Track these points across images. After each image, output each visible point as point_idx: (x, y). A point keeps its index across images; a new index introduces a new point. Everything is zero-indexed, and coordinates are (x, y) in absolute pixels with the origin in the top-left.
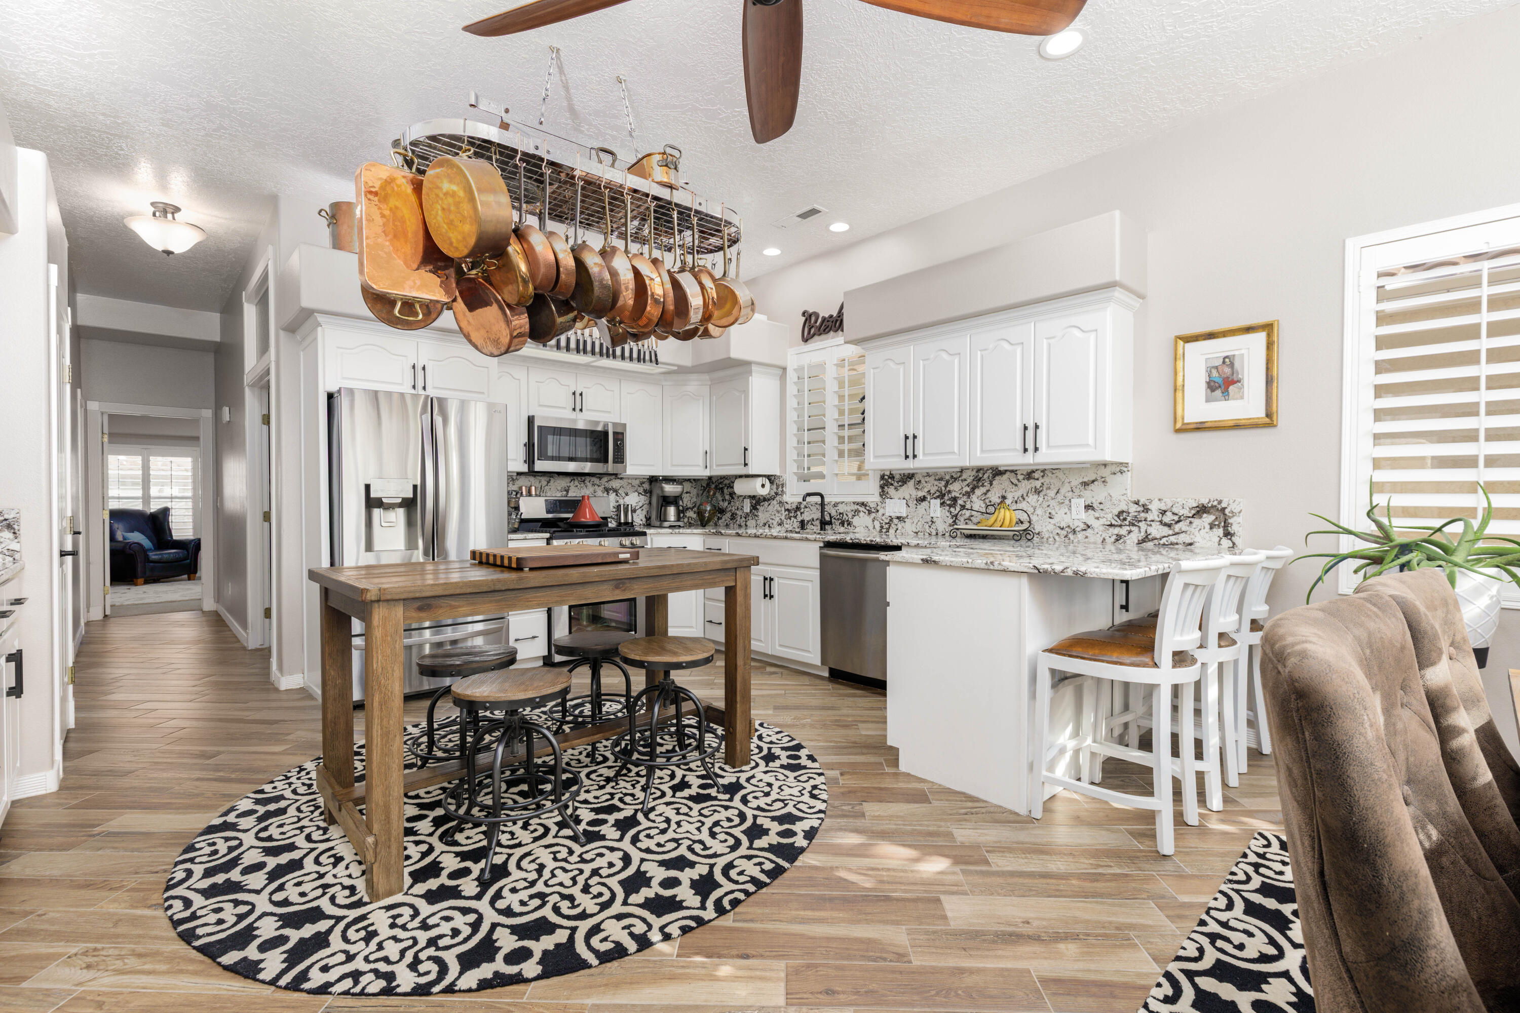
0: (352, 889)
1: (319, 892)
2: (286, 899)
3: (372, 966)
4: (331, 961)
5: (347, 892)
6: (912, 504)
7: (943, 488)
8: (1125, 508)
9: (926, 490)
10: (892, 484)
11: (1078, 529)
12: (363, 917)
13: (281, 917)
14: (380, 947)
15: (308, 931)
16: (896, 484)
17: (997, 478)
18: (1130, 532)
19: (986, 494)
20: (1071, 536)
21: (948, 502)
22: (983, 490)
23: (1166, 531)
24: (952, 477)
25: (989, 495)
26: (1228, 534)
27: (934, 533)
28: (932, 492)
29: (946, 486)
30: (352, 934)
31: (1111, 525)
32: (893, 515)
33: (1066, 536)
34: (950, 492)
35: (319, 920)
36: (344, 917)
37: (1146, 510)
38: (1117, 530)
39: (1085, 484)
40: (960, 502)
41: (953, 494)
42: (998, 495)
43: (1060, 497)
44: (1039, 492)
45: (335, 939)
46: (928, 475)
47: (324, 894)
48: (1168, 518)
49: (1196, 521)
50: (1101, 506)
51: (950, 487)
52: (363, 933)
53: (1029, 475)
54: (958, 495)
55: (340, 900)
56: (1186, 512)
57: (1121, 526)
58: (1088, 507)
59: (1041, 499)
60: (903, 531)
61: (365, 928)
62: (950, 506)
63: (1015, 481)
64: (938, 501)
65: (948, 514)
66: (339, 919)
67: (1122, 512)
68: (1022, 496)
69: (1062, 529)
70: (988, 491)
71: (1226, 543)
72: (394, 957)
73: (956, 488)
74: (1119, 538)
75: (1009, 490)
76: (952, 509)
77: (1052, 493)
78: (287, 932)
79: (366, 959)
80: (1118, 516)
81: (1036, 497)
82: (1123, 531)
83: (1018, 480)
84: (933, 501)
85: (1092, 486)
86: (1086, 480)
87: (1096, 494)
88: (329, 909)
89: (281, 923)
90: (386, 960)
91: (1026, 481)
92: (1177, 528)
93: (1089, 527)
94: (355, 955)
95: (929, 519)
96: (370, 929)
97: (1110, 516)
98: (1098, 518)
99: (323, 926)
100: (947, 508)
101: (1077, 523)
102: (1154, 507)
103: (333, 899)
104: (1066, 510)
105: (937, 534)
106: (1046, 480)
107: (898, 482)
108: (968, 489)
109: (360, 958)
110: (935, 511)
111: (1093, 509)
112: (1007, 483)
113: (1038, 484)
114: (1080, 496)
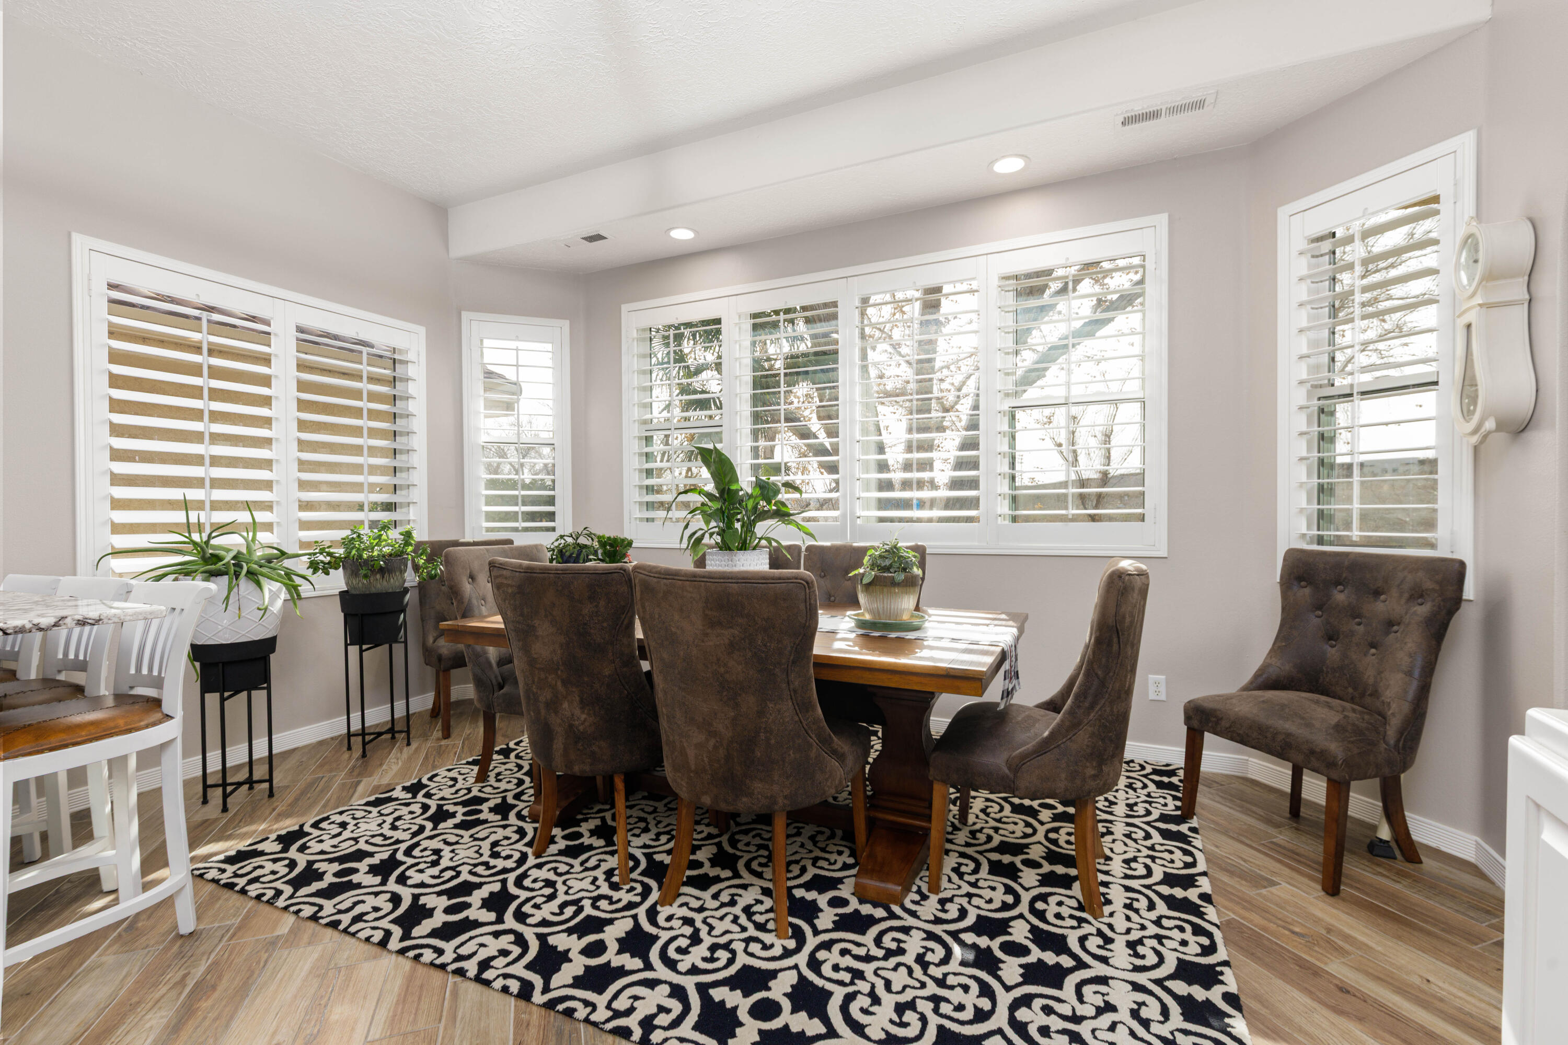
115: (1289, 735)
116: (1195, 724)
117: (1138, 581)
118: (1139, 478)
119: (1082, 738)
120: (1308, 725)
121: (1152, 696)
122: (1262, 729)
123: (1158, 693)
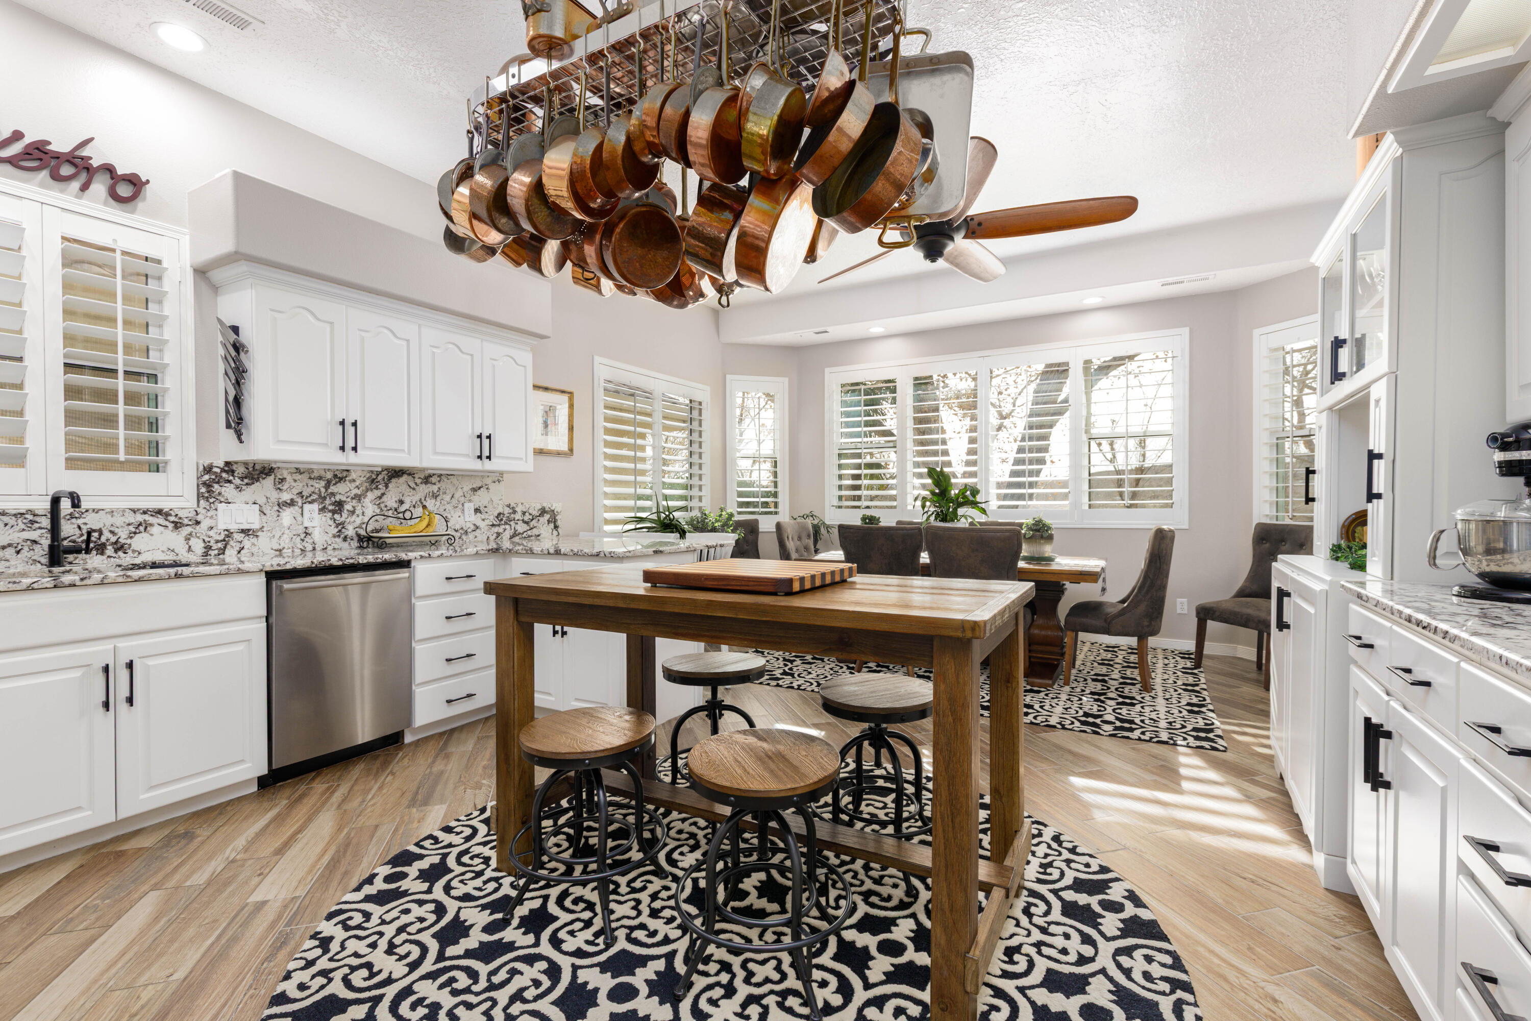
0: (1026, 911)
1: (1053, 929)
2: (1083, 942)
3: (1059, 849)
4: (1082, 868)
5: (1033, 910)
6: (271, 511)
7: (323, 490)
8: (501, 511)
9: (295, 491)
10: (230, 482)
11: (469, 530)
12: (1039, 881)
13: (1096, 926)
14: (1046, 856)
15: (1082, 899)
16: (237, 481)
17: (393, 480)
18: (505, 530)
19: (380, 498)
20: (464, 537)
21: (331, 508)
22: (377, 493)
23: (526, 527)
24: (335, 476)
25: (384, 498)
26: (556, 527)
27: (309, 547)
28: (305, 494)
29: (327, 487)
30: (1056, 874)
31: (493, 525)
32: (233, 527)
33: (460, 538)
34: (333, 494)
35: (1069, 902)
36: (1051, 891)
37: (515, 512)
38: (496, 529)
39: (474, 490)
40: (348, 507)
41: (338, 498)
42: (394, 499)
43: (454, 501)
44: (436, 497)
45: (1068, 880)
46: (298, 471)
47: (1049, 923)
48: (527, 517)
49: (541, 519)
50: (486, 510)
51: (333, 489)
52: (1049, 870)
53: (427, 480)
54: (344, 499)
55: (1043, 907)
56: (536, 513)
57: (499, 525)
58: (477, 510)
59: (438, 503)
60: (254, 550)
61: (1045, 873)
62: (334, 512)
63: (413, 485)
64: (315, 507)
65: (331, 523)
66: (1055, 892)
67: (499, 514)
68: (420, 500)
69: (456, 531)
70: (383, 494)
71: (555, 533)
72: (1044, 846)
73: (342, 490)
74: (498, 534)
75: (406, 494)
76: (337, 516)
77: (447, 498)
78: (1098, 909)
79: (1060, 854)
80: (497, 517)
81: (433, 501)
82: (500, 529)
83: (416, 484)
84: (307, 507)
85: (479, 492)
86: (474, 486)
87: (481, 499)
88: (1057, 905)
89: (1099, 920)
90: (1049, 847)
91: (424, 485)
92: (533, 523)
93: (477, 528)
94: (1064, 861)
95: (301, 530)
96: (1042, 870)
97: (492, 518)
98: (483, 520)
99: (1069, 896)
100: (330, 515)
101: (468, 525)
102: (519, 509)
103: (1047, 913)
104: (460, 514)
105: (314, 549)
106: (443, 485)
107: (242, 479)
108: (358, 492)
109: (1063, 857)
110: (311, 519)
111: (480, 512)
112: (405, 486)
113: (435, 488)
114: (470, 501)
115: (1248, 615)
116: (1202, 616)
117: (1170, 534)
118: (1169, 468)
119: (1142, 608)
120: (1259, 610)
121: (1179, 611)
122: (1235, 614)
123: (1182, 609)
